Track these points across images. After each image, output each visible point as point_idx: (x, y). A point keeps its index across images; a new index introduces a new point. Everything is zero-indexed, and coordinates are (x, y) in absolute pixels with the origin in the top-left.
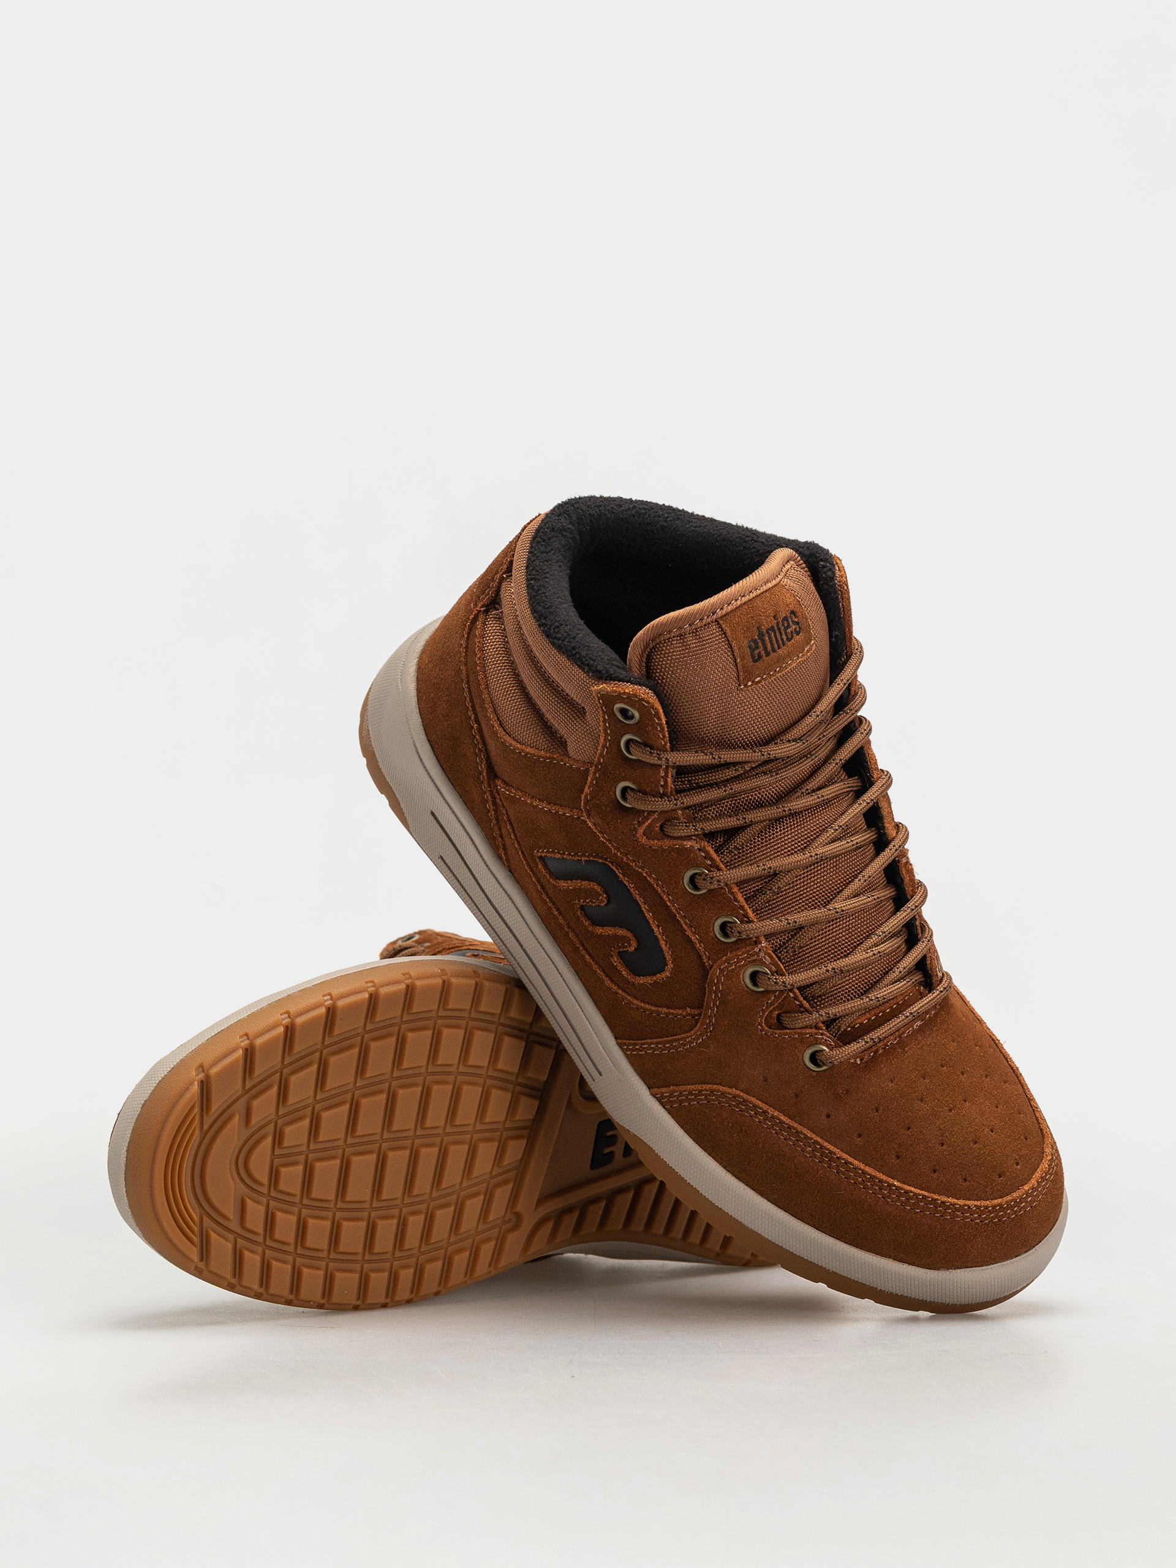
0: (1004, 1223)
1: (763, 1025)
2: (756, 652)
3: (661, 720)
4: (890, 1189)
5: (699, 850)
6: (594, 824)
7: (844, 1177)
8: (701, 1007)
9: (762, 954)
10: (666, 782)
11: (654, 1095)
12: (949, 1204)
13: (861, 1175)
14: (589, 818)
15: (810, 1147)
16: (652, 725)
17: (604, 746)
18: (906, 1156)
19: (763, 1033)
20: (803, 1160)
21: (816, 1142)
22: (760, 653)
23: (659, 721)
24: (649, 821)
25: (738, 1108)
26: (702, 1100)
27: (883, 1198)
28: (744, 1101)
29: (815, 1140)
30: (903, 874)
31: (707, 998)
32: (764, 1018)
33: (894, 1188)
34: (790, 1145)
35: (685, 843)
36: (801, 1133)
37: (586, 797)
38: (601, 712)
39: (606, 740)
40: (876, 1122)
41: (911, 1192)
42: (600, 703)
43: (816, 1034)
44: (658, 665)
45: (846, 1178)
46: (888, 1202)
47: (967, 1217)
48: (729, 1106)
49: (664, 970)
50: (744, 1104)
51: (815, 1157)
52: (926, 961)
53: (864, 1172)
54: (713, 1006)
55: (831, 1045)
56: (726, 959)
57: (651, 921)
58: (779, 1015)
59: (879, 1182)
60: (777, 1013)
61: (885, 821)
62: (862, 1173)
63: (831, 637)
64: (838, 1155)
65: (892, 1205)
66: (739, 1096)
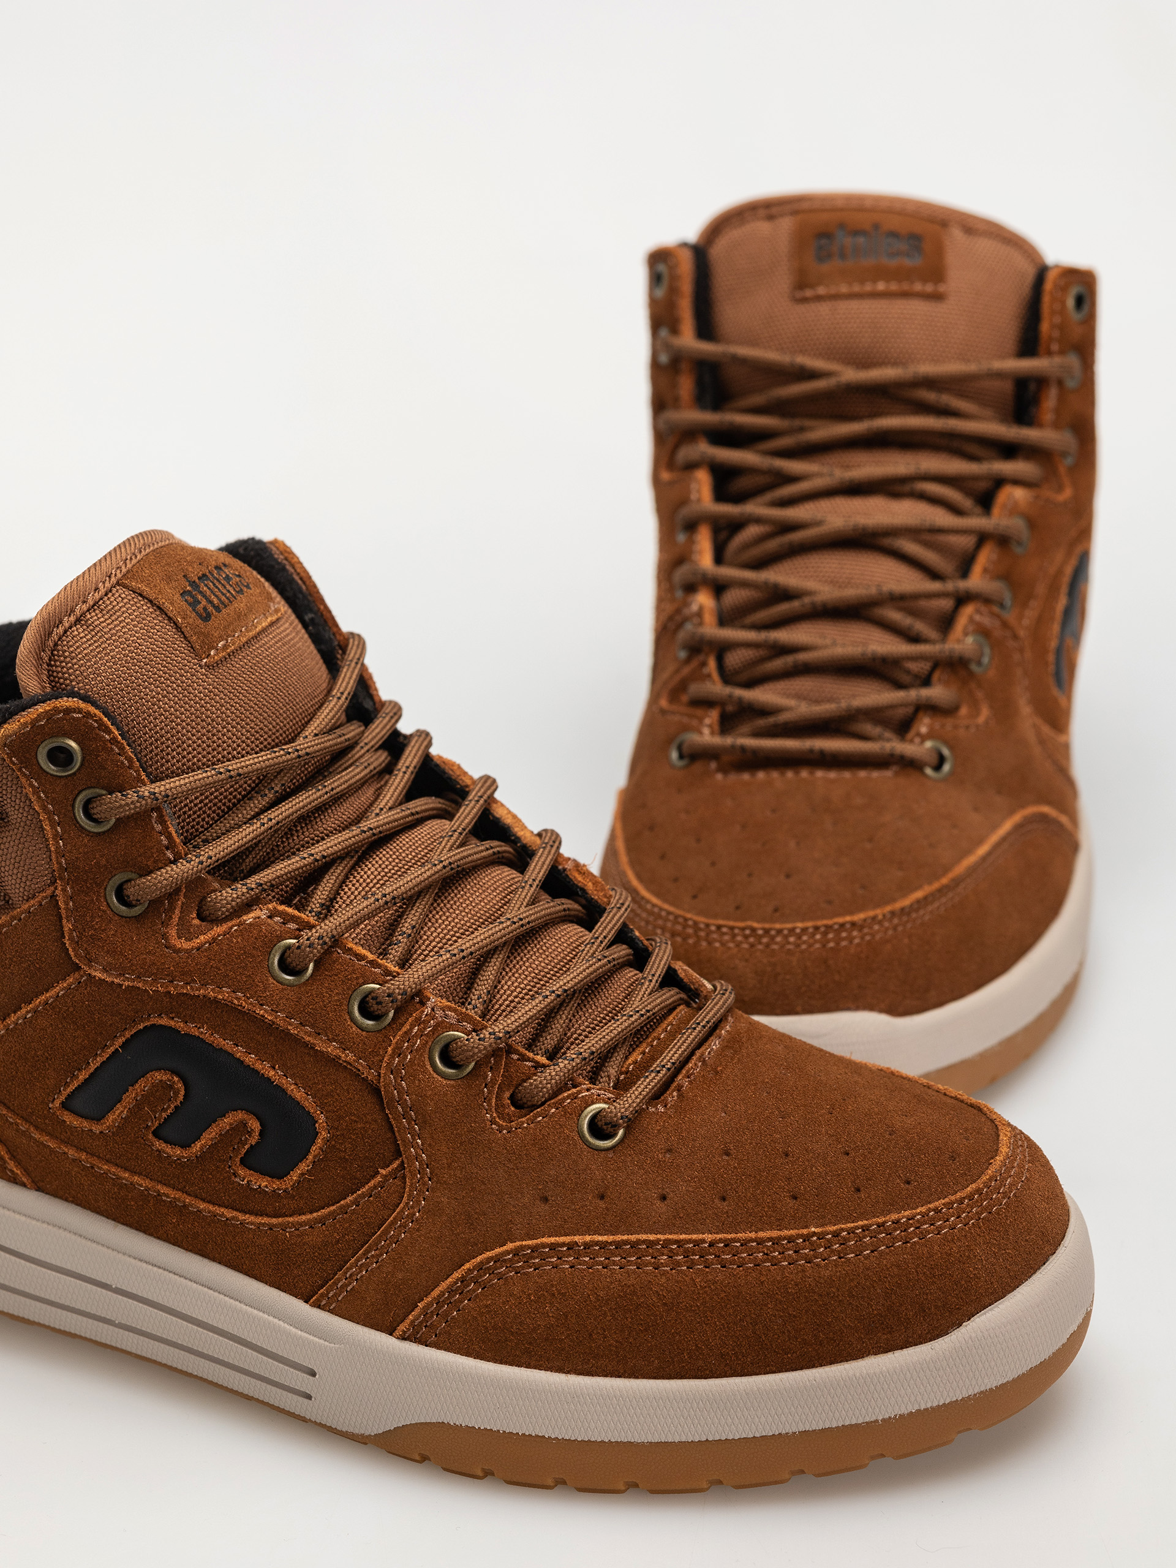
0: (998, 1214)
1: (497, 1120)
2: (200, 607)
3: (113, 733)
4: (812, 1243)
5: (270, 917)
6: (105, 970)
7: (735, 1267)
8: (398, 1154)
9: (439, 1013)
10: (169, 837)
11: (403, 1338)
12: (904, 1220)
13: (758, 1249)
14: (92, 966)
15: (663, 1255)
16: (105, 748)
17: (56, 836)
18: (805, 1188)
19: (505, 1132)
20: (663, 1280)
21: (667, 1243)
22: (205, 609)
23: (109, 735)
24: (177, 911)
25: (531, 1267)
26: (474, 1290)
27: (809, 1262)
28: (532, 1251)
29: (664, 1241)
30: (580, 882)
31: (399, 1131)
32: (493, 1110)
33: (815, 1238)
34: (634, 1272)
35: (245, 918)
36: (639, 1242)
37: (71, 939)
38: (23, 780)
39: (53, 825)
40: (735, 1167)
41: (843, 1230)
42: (14, 764)
43: (580, 1092)
44: (70, 675)
45: (739, 1267)
46: (818, 1265)
47: (941, 1228)
48: (516, 1273)
49: (317, 1133)
50: (535, 1254)
51: (678, 1264)
52: (678, 976)
53: (760, 1242)
54: (414, 1139)
55: (609, 1099)
56: (393, 1050)
57: (258, 1066)
58: (512, 1098)
59: (789, 1242)
60: (507, 1094)
61: (516, 829)
62: (758, 1244)
63: (305, 626)
64: (709, 1240)
65: (826, 1265)
66: (522, 1248)
